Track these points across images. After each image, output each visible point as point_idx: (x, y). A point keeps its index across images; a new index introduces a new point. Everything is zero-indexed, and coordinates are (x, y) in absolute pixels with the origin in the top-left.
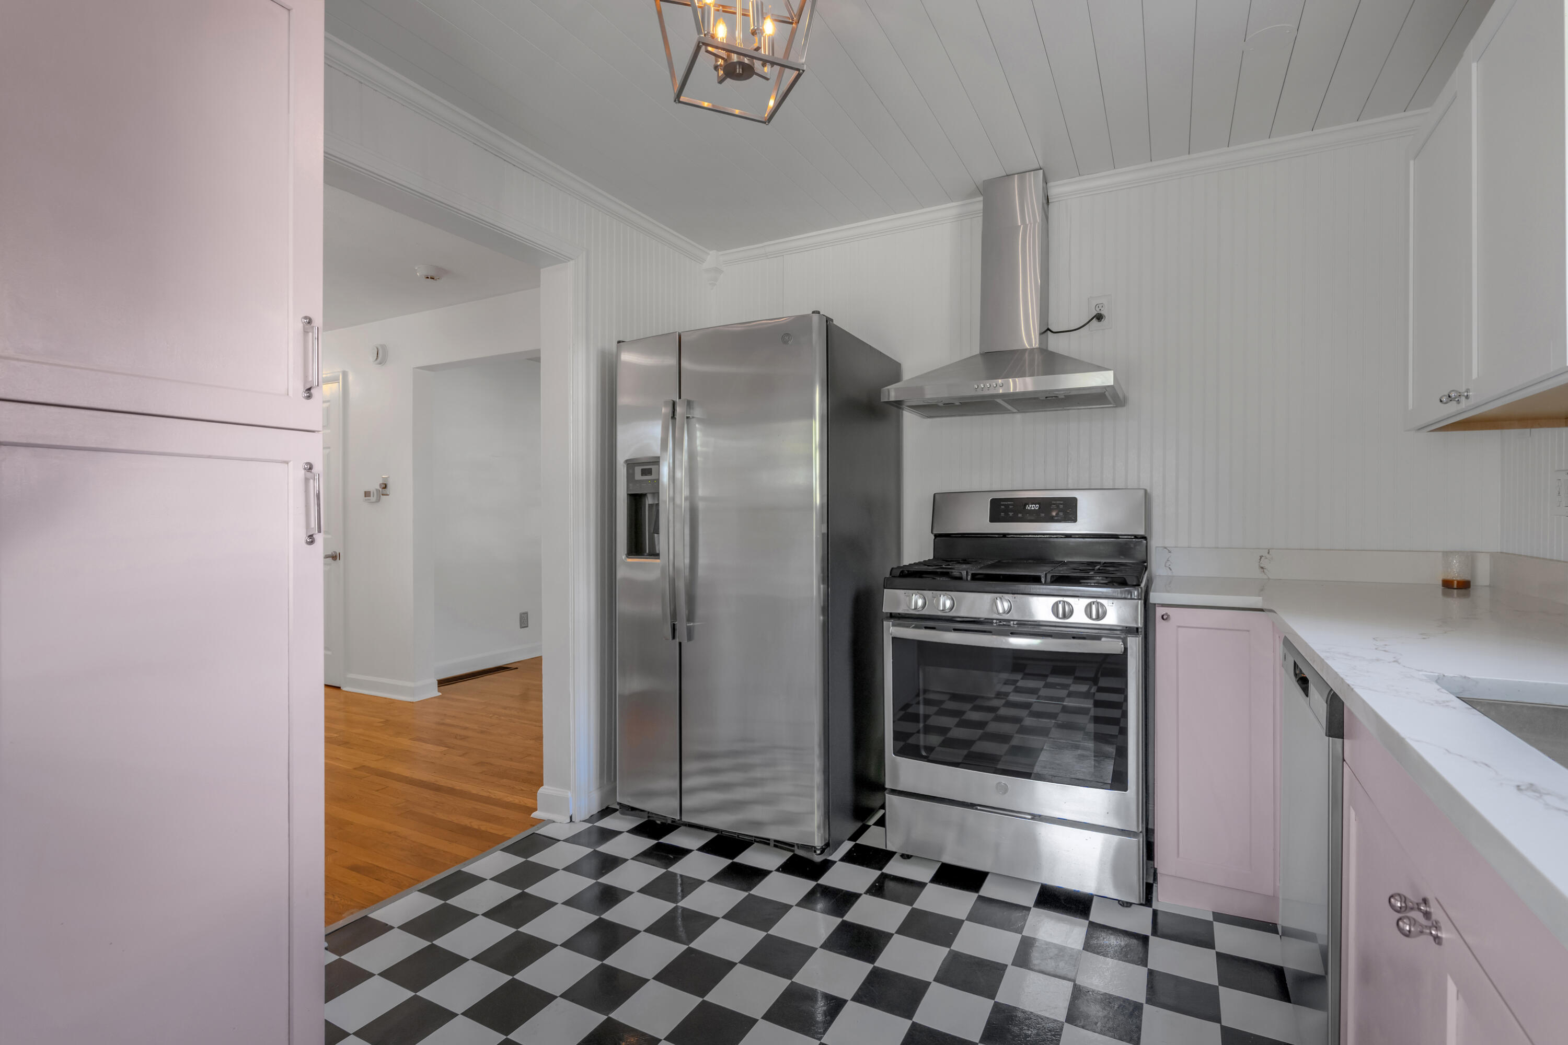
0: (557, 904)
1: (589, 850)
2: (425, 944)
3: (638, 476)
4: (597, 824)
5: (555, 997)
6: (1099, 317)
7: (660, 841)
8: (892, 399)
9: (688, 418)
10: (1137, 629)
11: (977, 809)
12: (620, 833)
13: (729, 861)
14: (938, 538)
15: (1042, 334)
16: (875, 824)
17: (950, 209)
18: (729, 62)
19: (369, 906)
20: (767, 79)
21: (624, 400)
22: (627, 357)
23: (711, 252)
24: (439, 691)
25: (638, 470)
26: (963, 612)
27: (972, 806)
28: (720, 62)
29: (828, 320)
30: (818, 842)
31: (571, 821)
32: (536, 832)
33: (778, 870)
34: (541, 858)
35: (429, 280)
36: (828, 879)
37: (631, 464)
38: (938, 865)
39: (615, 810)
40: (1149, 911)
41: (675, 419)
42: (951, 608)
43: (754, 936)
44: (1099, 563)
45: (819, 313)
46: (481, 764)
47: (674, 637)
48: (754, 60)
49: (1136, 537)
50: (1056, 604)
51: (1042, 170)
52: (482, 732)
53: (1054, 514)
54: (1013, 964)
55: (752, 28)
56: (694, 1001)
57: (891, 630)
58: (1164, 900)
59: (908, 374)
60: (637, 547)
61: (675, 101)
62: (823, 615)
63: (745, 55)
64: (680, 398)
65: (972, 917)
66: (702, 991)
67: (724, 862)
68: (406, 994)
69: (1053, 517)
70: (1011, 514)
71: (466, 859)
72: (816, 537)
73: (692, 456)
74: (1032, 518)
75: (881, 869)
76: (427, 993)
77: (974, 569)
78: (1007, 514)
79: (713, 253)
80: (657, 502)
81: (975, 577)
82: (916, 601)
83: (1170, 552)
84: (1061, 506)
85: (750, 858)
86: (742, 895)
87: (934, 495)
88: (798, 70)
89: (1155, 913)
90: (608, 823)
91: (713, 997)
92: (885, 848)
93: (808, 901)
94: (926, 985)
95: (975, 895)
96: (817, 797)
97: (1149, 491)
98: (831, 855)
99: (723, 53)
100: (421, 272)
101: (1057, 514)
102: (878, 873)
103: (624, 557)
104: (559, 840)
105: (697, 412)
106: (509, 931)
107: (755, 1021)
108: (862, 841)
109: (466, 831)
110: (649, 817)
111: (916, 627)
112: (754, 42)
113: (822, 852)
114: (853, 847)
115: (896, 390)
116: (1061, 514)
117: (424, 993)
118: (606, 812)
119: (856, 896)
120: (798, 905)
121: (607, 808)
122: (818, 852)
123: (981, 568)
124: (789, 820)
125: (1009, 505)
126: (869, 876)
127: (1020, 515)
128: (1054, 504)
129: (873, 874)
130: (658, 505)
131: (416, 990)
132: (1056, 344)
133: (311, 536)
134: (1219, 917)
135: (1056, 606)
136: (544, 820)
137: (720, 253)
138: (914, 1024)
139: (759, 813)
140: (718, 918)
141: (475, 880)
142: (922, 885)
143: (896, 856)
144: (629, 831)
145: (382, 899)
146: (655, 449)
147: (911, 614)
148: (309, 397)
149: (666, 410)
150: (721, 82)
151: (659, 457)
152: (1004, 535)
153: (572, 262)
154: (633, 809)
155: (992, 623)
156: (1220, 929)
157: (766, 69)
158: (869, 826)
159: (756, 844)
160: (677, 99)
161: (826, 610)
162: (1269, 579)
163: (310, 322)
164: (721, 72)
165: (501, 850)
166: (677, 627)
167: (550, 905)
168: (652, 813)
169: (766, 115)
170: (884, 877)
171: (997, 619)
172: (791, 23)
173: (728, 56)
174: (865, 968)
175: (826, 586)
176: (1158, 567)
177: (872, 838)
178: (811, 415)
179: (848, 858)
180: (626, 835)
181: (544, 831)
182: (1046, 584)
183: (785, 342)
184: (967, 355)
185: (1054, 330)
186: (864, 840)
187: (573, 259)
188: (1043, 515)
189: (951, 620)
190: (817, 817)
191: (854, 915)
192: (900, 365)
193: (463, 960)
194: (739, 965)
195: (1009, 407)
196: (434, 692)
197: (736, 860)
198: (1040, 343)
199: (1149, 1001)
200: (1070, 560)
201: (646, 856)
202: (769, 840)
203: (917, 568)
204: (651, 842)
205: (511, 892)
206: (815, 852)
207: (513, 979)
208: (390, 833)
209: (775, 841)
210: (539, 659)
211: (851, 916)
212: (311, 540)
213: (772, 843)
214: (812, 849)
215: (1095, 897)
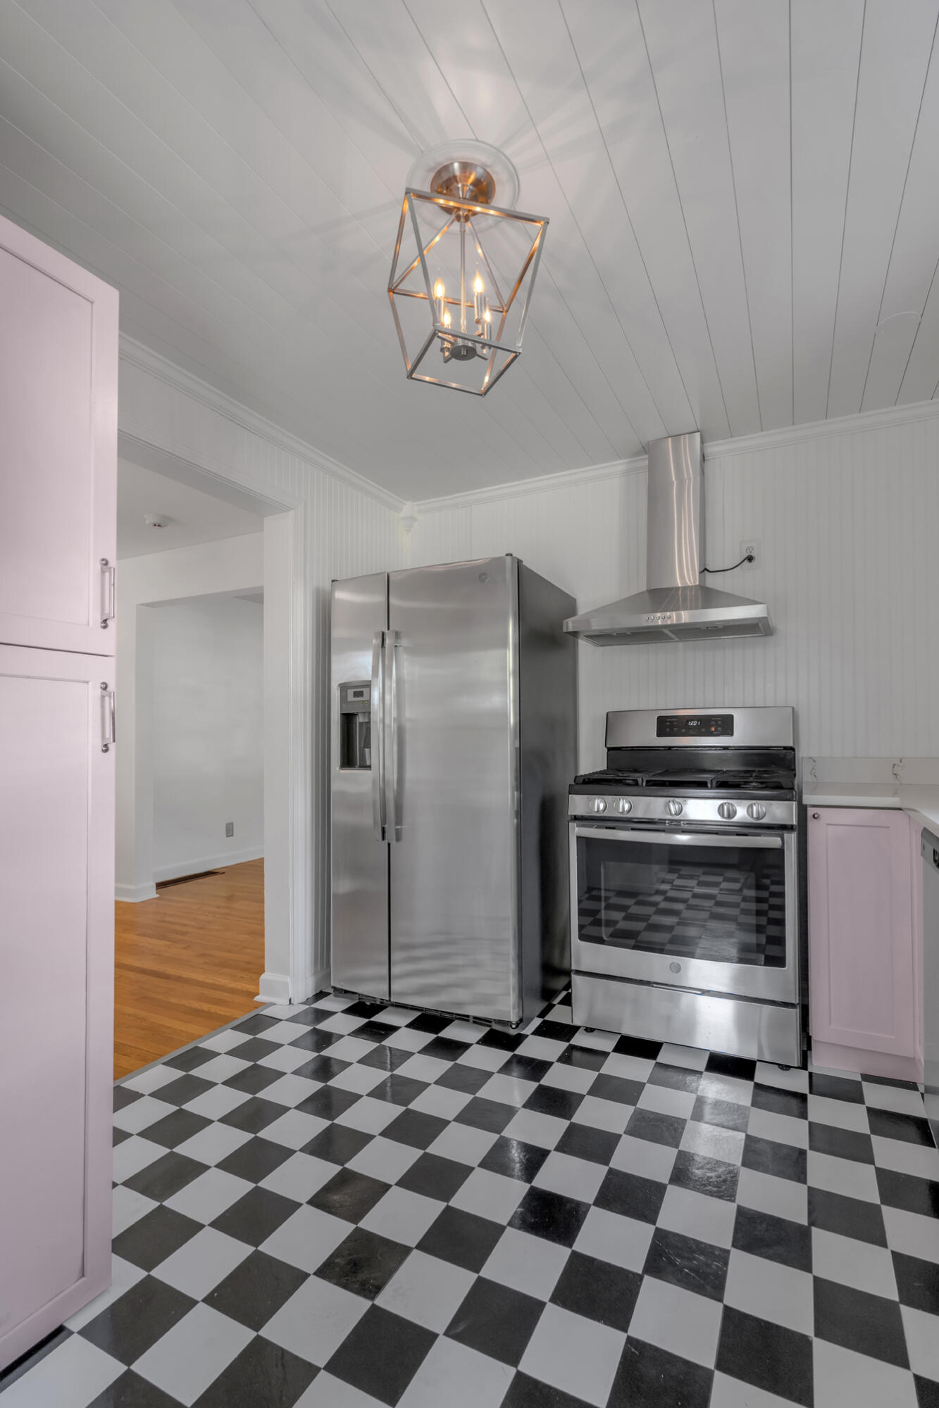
0: (286, 1073)
1: (311, 1028)
2: (174, 1108)
3: (351, 698)
4: (312, 1006)
5: (295, 1151)
6: (750, 559)
7: (372, 1019)
8: (571, 629)
9: (396, 646)
10: (792, 826)
11: (653, 986)
12: (336, 1013)
13: (434, 1036)
14: (611, 752)
15: (701, 572)
16: (560, 1003)
17: (620, 465)
18: (456, 345)
19: (120, 1077)
20: (486, 359)
21: (337, 633)
22: (340, 595)
23: (406, 503)
24: (157, 893)
25: (350, 692)
26: (639, 814)
27: (648, 983)
28: (447, 345)
29: (519, 562)
30: (513, 1018)
31: (290, 1003)
32: (261, 1013)
33: (478, 1043)
34: (267, 1035)
35: (157, 527)
36: (523, 1050)
37: (344, 687)
38: (619, 1036)
39: (328, 994)
40: (805, 1074)
41: (385, 647)
42: (629, 811)
43: (464, 1099)
44: (754, 771)
45: (511, 555)
46: (203, 955)
47: (383, 838)
48: (477, 344)
49: (785, 748)
50: (722, 805)
51: (699, 433)
52: (201, 928)
53: (713, 729)
54: (691, 1119)
55: (476, 318)
56: (417, 1153)
57: (576, 830)
58: (819, 1064)
59: (582, 610)
60: (348, 760)
61: (408, 377)
62: (517, 818)
63: (470, 340)
64: (388, 629)
65: (652, 1080)
66: (423, 1145)
67: (430, 1037)
68: (162, 1151)
69: (713, 732)
70: (675, 729)
71: (200, 1036)
72: (511, 751)
73: (399, 681)
74: (694, 733)
75: (568, 1041)
76: (181, 1149)
77: (647, 778)
78: (672, 730)
79: (409, 503)
80: (367, 720)
81: (650, 783)
82: (599, 804)
83: (814, 761)
84: (720, 723)
85: (451, 1033)
86: (449, 1064)
87: (607, 714)
88: (516, 352)
89: (811, 1074)
90: (323, 1005)
91: (433, 1149)
92: (570, 1023)
93: (506, 1069)
94: (618, 1137)
95: (653, 1062)
96: (512, 981)
97: (796, 709)
98: (523, 1029)
99: (450, 338)
100: (150, 520)
101: (716, 729)
102: (566, 1044)
103: (338, 768)
104: (281, 1020)
105: (404, 642)
106: (247, 1097)
107: (473, 1168)
108: (549, 1017)
109: (197, 1013)
110: (359, 999)
111: (598, 827)
112: (477, 330)
113: (517, 1026)
114: (542, 1023)
115: (573, 622)
116: (719, 729)
117: (177, 1150)
118: (320, 995)
119: (550, 1064)
120: (498, 1072)
121: (321, 992)
122: (514, 1026)
123: (653, 776)
124: (486, 1000)
125: (673, 722)
126: (559, 1047)
127: (683, 730)
128: (713, 720)
129: (563, 1045)
130: (369, 723)
131: (171, 1147)
132: (713, 582)
133: (106, 745)
134: (866, 1078)
135: (721, 808)
136: (265, 1003)
137: (415, 503)
138: (611, 1171)
139: (461, 995)
140: (430, 1084)
141: (211, 1055)
142: (606, 1054)
143: (581, 1030)
144: (343, 1012)
145: (131, 1071)
146: (366, 674)
147: (593, 816)
148: (105, 627)
149: (376, 642)
150: (447, 360)
151: (370, 681)
152: (670, 748)
153: (292, 513)
154: (346, 992)
155: (665, 823)
156: (867, 1088)
157: (485, 351)
158: (554, 1005)
159: (456, 1021)
160: (410, 376)
161: (519, 814)
162: (901, 784)
163: (106, 564)
164: (447, 354)
165: (231, 1029)
166: (386, 830)
167: (280, 1074)
168: (362, 995)
169: (483, 389)
170: (572, 1048)
171: (669, 820)
172: (502, 312)
173: (455, 341)
174: (563, 1124)
175: (519, 793)
176: (804, 773)
177: (559, 1015)
178: (505, 645)
179: (538, 1032)
180: (340, 1015)
181: (267, 1012)
182: (712, 788)
183: (483, 581)
184: (634, 592)
185: (710, 570)
186: (550, 1017)
187: (292, 509)
188: (703, 730)
189: (630, 820)
190: (512, 998)
191: (549, 1080)
192: (574, 600)
193: (209, 1122)
194: (453, 1123)
195: (673, 636)
196: (153, 894)
197: (440, 1035)
198: (700, 581)
199: (811, 1148)
200: (728, 769)
201: (360, 1032)
202: (468, 1016)
203: (596, 777)
204: (364, 1021)
205: (244, 1064)
206: (511, 1026)
207: (256, 1136)
208: (129, 1015)
209: (475, 1018)
210: (262, 860)
211: (546, 1081)
212: (106, 749)
213: (471, 1019)
214: (508, 1023)
215: (758, 1062)
